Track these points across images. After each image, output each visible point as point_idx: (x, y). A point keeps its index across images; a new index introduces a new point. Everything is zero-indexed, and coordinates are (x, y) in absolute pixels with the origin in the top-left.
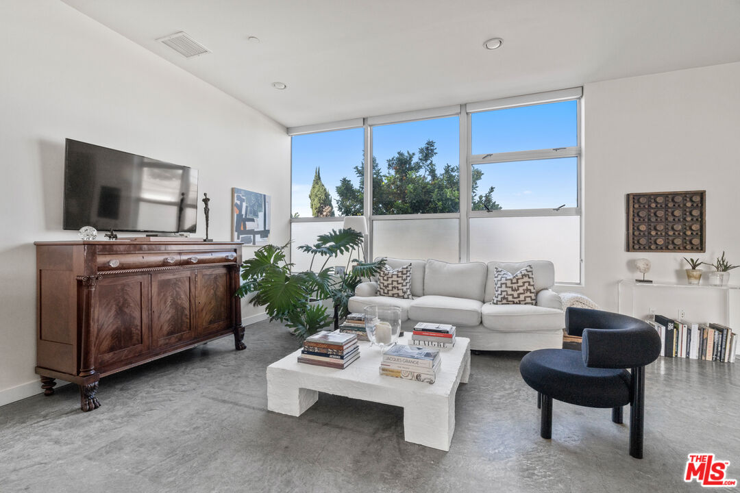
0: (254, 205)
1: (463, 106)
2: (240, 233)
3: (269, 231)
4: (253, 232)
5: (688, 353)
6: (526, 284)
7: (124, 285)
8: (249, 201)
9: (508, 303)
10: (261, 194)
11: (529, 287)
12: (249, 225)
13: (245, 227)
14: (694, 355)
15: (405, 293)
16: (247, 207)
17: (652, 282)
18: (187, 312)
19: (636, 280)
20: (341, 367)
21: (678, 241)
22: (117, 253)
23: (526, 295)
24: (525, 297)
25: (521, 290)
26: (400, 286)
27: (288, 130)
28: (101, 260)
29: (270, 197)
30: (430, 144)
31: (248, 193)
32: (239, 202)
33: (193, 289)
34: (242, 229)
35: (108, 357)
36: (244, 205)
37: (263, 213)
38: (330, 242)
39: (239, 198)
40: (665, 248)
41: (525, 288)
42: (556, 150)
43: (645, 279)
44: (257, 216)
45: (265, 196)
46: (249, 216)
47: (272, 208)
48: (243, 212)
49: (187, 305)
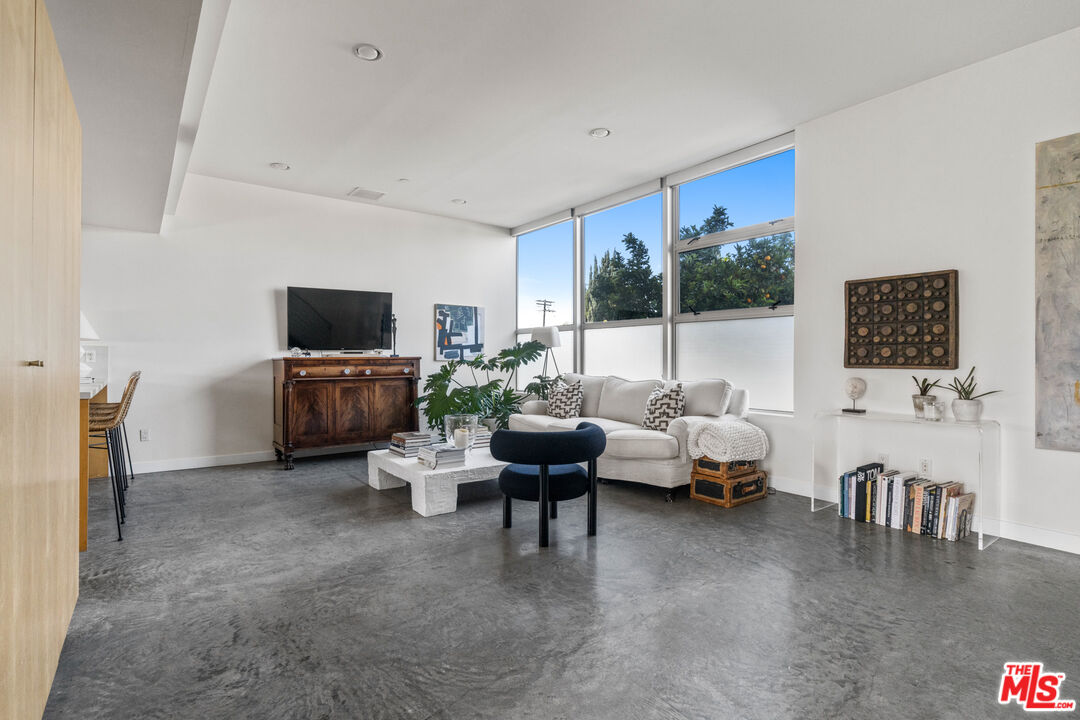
0: (462, 318)
1: (662, 180)
2: (443, 347)
3: (482, 345)
4: (461, 347)
5: (888, 519)
6: (665, 407)
7: (315, 389)
8: (454, 315)
9: (649, 428)
10: (470, 308)
11: (667, 411)
12: (455, 340)
13: (449, 341)
14: (897, 523)
15: (567, 413)
16: (452, 322)
17: (864, 411)
18: (366, 415)
19: (844, 410)
20: (403, 455)
21: (912, 352)
22: (306, 366)
23: (662, 419)
24: (660, 422)
25: (657, 414)
26: (563, 406)
27: (511, 231)
28: (295, 370)
29: (483, 309)
30: (719, 212)
31: (451, 308)
32: (441, 318)
33: (371, 397)
34: (446, 343)
35: (303, 438)
36: (449, 320)
37: (473, 327)
38: (509, 356)
39: (441, 313)
40: (889, 362)
41: (662, 411)
42: (773, 223)
43: (857, 408)
44: (466, 330)
45: (476, 308)
46: (457, 331)
47: (486, 321)
48: (448, 327)
49: (366, 409)
